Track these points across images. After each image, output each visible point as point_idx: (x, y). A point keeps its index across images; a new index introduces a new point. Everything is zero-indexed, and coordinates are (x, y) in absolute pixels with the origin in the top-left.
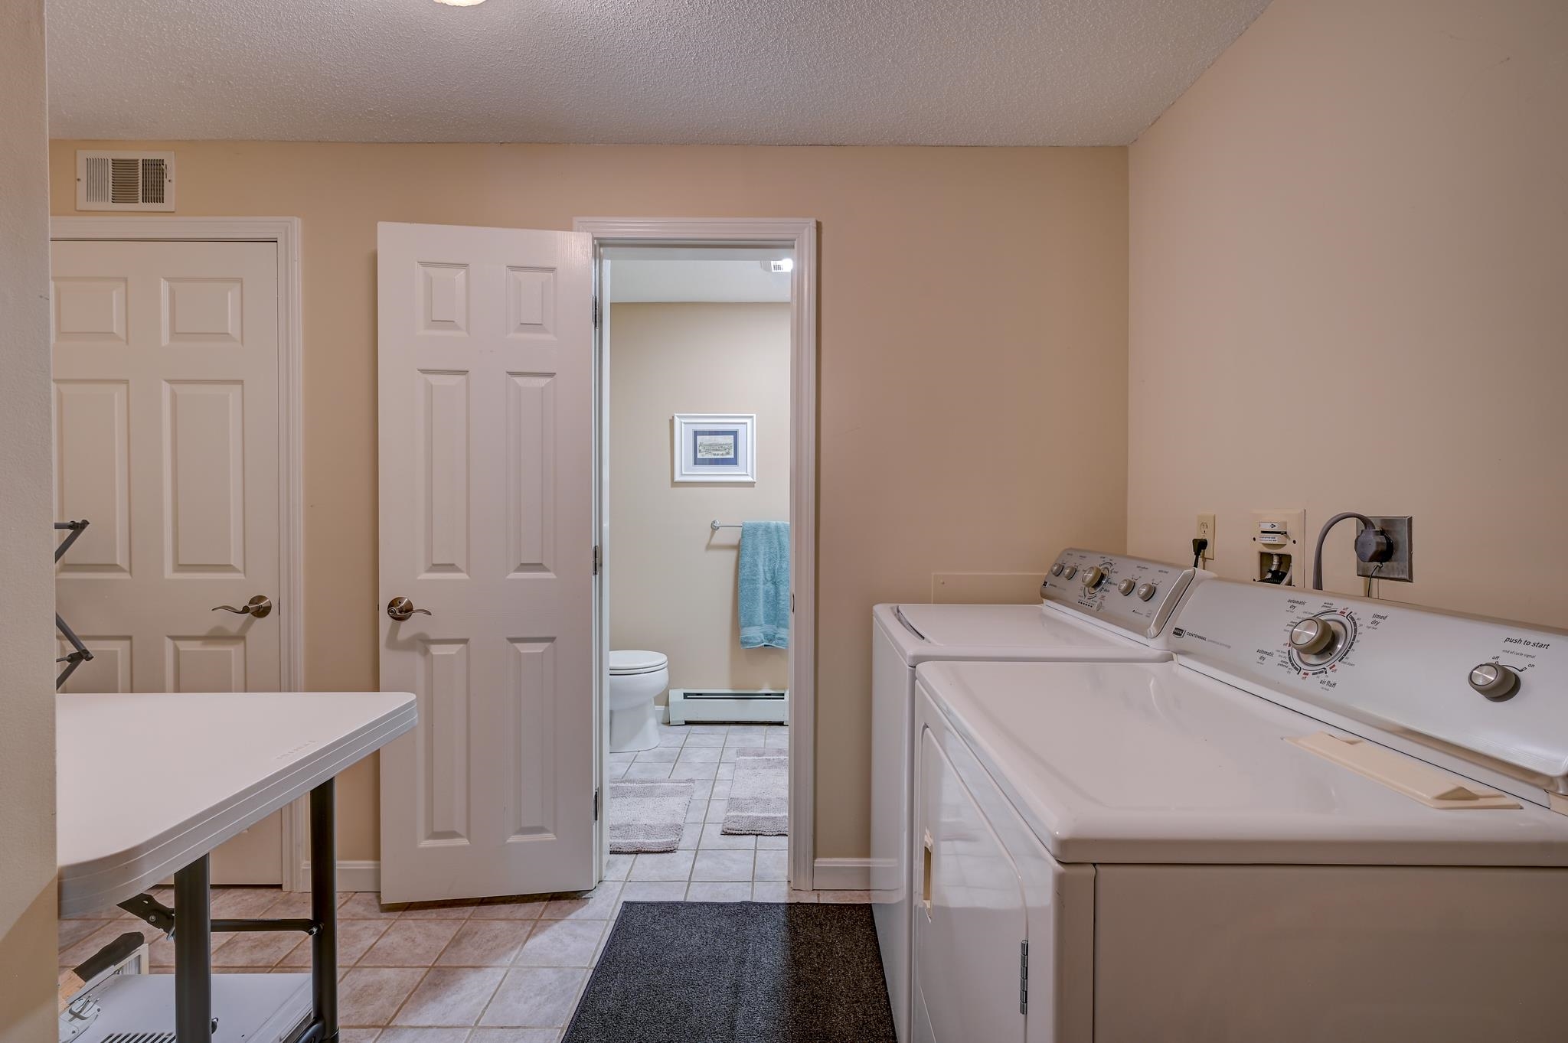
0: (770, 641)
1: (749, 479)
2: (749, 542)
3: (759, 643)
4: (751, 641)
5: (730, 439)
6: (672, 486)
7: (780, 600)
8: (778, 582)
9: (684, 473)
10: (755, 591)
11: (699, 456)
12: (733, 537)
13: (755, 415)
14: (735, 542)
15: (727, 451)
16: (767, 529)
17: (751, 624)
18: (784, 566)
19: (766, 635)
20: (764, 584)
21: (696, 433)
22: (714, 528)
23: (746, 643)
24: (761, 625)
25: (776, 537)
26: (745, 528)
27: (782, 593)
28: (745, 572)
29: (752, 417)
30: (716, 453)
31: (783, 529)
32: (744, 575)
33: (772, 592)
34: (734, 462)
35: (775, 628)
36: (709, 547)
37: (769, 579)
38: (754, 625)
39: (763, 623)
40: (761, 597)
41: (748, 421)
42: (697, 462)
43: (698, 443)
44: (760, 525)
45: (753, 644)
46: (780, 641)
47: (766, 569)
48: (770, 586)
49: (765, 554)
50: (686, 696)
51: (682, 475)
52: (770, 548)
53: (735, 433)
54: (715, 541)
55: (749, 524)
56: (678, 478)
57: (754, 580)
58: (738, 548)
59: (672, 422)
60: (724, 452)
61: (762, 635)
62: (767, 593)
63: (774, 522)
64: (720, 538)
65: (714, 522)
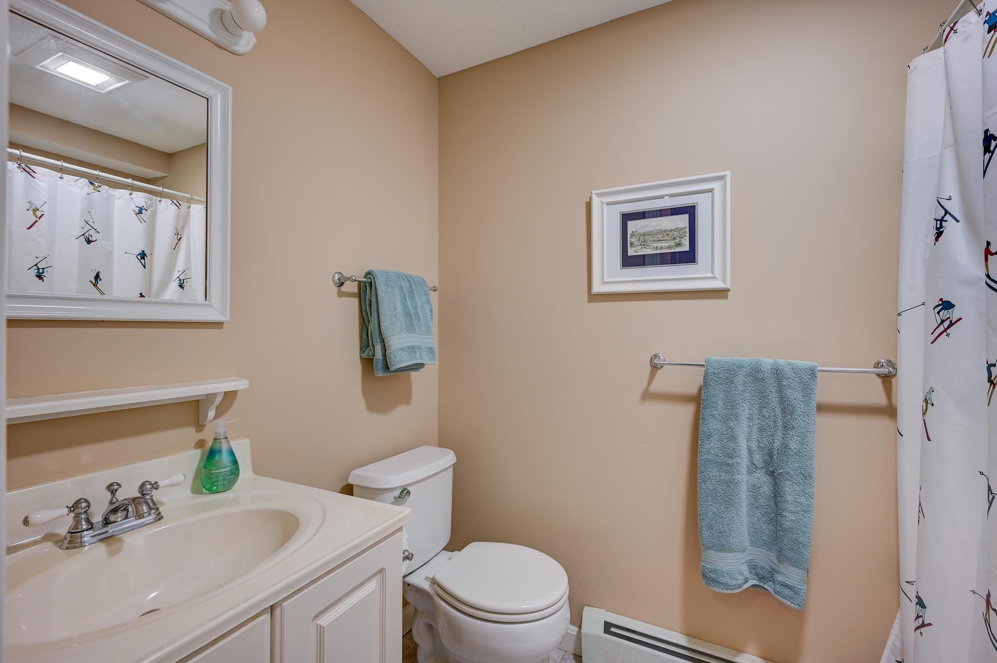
0: (762, 578)
1: (718, 284)
2: (718, 395)
3: (740, 586)
4: (723, 580)
5: (683, 221)
6: (590, 301)
7: (784, 510)
8: (779, 474)
9: (606, 280)
10: (730, 485)
11: (631, 252)
12: (690, 382)
13: (728, 174)
14: (693, 390)
15: (677, 241)
16: (755, 374)
17: (722, 548)
18: (794, 445)
19: (753, 567)
20: (750, 473)
21: (626, 218)
22: (655, 367)
23: (714, 581)
24: (744, 551)
25: (774, 389)
26: (711, 370)
27: (789, 498)
28: (711, 448)
29: (722, 178)
30: (659, 245)
31: (789, 373)
32: (709, 452)
33: (767, 489)
34: (689, 257)
35: (774, 559)
36: (647, 396)
37: (760, 465)
38: (730, 550)
39: (747, 544)
40: (744, 497)
41: (716, 186)
42: (628, 261)
43: (629, 232)
44: (740, 366)
45: (726, 586)
46: (786, 591)
47: (754, 446)
48: (762, 479)
49: (750, 419)
50: (608, 627)
51: (604, 283)
52: (762, 408)
53: (690, 211)
54: (655, 387)
55: (718, 362)
56: (597, 288)
57: (728, 464)
58: (698, 400)
59: (589, 205)
60: (672, 243)
61: (745, 569)
62: (754, 490)
63: (771, 361)
64: (664, 382)
65: (655, 356)
